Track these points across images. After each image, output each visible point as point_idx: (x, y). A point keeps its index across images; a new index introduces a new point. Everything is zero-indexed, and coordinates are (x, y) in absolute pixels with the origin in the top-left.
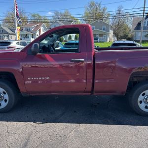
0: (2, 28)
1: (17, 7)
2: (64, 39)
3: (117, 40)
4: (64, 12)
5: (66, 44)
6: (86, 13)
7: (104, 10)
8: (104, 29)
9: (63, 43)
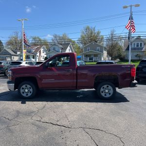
0: (5, 50)
1: (24, 35)
2: (62, 59)
3: (112, 60)
4: (62, 35)
5: (63, 63)
7: (98, 33)
8: (98, 50)
9: (61, 62)
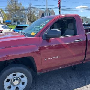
6: (8, 6)
7: (21, 5)
8: (23, 17)
